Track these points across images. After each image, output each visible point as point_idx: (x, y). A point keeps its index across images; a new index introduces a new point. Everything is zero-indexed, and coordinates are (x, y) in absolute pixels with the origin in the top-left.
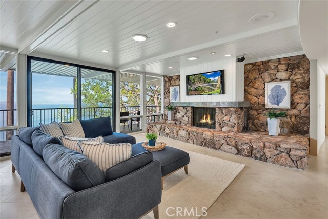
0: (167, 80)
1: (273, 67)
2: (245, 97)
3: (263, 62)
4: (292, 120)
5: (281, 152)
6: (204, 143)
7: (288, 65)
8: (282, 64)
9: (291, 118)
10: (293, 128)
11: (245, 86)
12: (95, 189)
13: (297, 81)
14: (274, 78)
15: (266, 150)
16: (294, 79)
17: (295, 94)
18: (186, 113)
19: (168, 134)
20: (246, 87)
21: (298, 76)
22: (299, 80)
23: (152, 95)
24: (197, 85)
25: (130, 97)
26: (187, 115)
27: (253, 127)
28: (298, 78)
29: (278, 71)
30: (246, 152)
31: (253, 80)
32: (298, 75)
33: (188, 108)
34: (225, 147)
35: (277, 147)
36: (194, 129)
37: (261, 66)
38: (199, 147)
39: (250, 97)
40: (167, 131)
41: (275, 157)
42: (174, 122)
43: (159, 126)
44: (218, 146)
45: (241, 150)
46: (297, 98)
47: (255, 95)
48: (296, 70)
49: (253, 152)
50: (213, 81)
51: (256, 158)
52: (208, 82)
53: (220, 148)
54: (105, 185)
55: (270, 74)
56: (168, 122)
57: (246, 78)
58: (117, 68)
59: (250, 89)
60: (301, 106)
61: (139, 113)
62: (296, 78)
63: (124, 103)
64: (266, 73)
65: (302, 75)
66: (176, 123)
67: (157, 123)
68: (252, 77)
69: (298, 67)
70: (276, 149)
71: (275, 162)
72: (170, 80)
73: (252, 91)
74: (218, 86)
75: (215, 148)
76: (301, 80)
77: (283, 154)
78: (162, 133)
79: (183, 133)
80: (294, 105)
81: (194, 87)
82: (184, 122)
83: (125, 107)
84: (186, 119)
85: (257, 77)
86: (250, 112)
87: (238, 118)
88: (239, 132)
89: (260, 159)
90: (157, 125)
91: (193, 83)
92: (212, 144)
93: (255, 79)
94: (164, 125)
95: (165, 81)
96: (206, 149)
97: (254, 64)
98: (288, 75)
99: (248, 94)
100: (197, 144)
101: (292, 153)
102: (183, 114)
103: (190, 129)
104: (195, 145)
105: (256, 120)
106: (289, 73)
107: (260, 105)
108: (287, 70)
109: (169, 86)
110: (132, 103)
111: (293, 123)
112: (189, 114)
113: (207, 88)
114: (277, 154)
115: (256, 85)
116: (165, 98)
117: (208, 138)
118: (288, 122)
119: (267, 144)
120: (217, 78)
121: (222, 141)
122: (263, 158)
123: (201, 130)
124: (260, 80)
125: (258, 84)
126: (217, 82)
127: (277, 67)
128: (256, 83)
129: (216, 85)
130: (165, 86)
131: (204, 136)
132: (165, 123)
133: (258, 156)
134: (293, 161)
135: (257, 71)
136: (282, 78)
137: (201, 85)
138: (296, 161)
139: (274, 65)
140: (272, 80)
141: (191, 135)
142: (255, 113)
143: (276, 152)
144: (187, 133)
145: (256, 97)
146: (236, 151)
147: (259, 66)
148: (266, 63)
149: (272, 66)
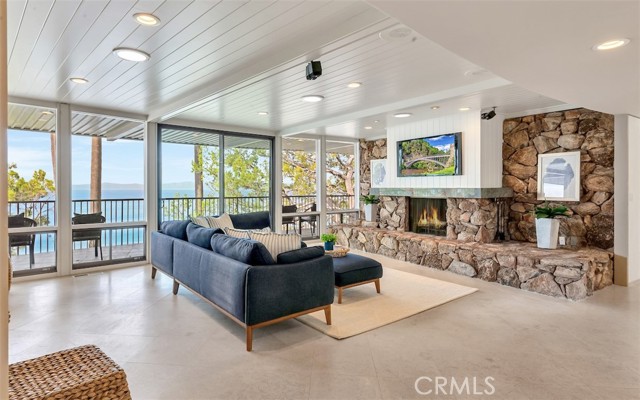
0: (365, 147)
1: (552, 127)
2: (504, 181)
3: (535, 116)
4: (586, 221)
5: (542, 271)
6: (422, 259)
7: (579, 122)
8: (568, 121)
9: (583, 219)
10: (586, 236)
11: (504, 160)
12: (270, 267)
13: (593, 151)
14: (554, 146)
15: (519, 268)
16: (588, 148)
17: (590, 176)
18: (396, 209)
19: (363, 245)
20: (506, 163)
21: (595, 144)
22: (597, 150)
23: (342, 173)
24: (415, 158)
25: (298, 177)
26: (398, 211)
27: (518, 234)
28: (594, 145)
29: (561, 134)
30: (487, 273)
31: (518, 150)
32: (595, 140)
33: (400, 200)
34: (456, 264)
35: (535, 263)
36: (409, 235)
37: (533, 124)
38: (414, 265)
39: (512, 180)
40: (362, 239)
41: (531, 281)
42: (376, 224)
43: (347, 231)
44: (444, 264)
45: (481, 269)
46: (592, 183)
47: (521, 176)
48: (592, 132)
49: (499, 273)
50: (442, 152)
51: (504, 283)
52: (434, 154)
53: (447, 267)
54: (278, 267)
55: (547, 139)
56: (365, 223)
57: (506, 146)
58: (278, 132)
59: (512, 165)
60: (601, 197)
61: (314, 208)
62: (591, 146)
63: (286, 190)
64: (540, 138)
65: (602, 141)
66: (378, 227)
67: (345, 225)
68: (515, 143)
69: (595, 127)
70: (534, 267)
71: (532, 288)
72: (371, 148)
73: (516, 168)
74: (450, 160)
75: (440, 267)
76: (599, 150)
77: (545, 275)
78: (353, 242)
79: (388, 242)
80: (589, 195)
81: (409, 161)
82: (392, 223)
83: (288, 197)
84: (396, 218)
85: (526, 143)
86: (512, 207)
87: (485, 218)
88: (485, 242)
89: (510, 284)
90: (345, 229)
91: (407, 154)
92: (435, 261)
93: (522, 147)
94: (358, 228)
95: (362, 149)
96: (426, 268)
97: (519, 120)
98: (577, 141)
99: (510, 174)
100: (411, 261)
101: (557, 273)
102: (391, 210)
103: (400, 236)
104: (408, 262)
105: (522, 222)
106: (579, 137)
107: (530, 195)
108: (576, 132)
109: (369, 158)
110: (301, 189)
111: (587, 227)
112: (402, 210)
113: (432, 164)
114: (536, 276)
115: (523, 159)
116: (361, 182)
117: (429, 251)
118: (577, 226)
119: (520, 259)
120: (448, 147)
121: (452, 255)
122: (515, 283)
123: (418, 237)
124: (530, 148)
125: (526, 156)
126: (449, 152)
127: (559, 126)
128: (522, 154)
129: (447, 159)
130: (361, 158)
131: (422, 246)
132: (360, 225)
133: (507, 278)
134: (559, 285)
135: (525, 132)
136: (568, 147)
137: (421, 158)
138: (565, 286)
139: (554, 123)
140: (551, 150)
141: (401, 245)
142: (521, 209)
143: (534, 272)
144: (395, 242)
145: (523, 180)
146: (473, 271)
147: (528, 123)
148: (539, 119)
149: (550, 123)
